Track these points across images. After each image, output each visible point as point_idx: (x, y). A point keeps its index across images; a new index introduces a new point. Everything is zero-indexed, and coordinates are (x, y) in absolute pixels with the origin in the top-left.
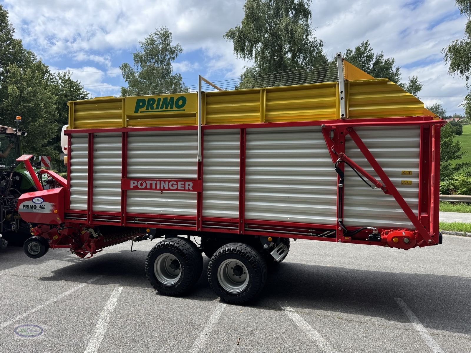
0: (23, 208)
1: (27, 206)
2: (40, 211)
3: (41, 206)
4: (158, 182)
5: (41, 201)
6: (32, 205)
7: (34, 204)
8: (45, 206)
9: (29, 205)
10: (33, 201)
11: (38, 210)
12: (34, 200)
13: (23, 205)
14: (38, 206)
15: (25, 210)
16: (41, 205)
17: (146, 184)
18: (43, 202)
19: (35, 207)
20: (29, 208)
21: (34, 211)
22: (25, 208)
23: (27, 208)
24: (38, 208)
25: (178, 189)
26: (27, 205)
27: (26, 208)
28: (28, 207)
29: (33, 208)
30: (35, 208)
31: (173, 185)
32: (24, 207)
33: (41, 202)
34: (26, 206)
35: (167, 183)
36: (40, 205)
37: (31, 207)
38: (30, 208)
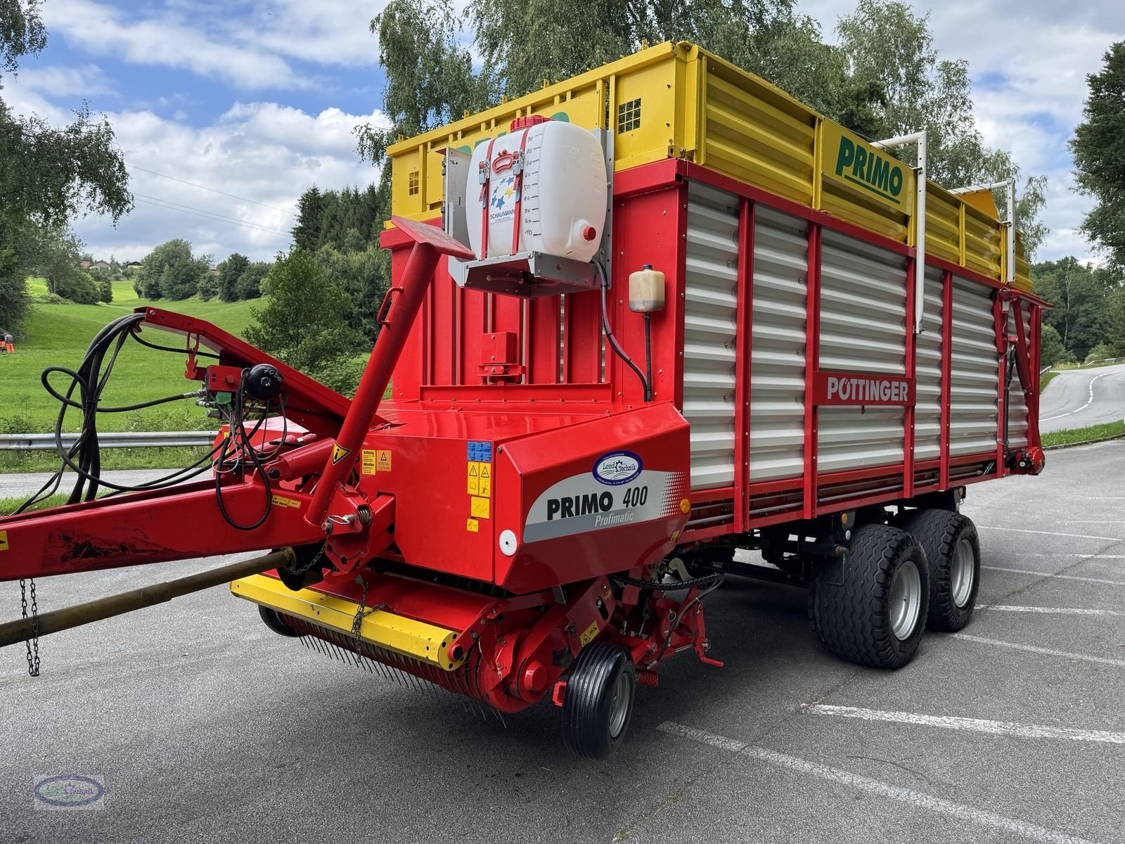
0: (550, 517)
1: (571, 505)
2: (629, 518)
3: (629, 490)
4: (868, 381)
5: (629, 468)
6: (594, 496)
7: (600, 489)
8: (646, 488)
9: (577, 498)
10: (596, 476)
11: (619, 515)
12: (600, 469)
13: (551, 503)
14: (618, 493)
15: (564, 527)
16: (632, 485)
17: (851, 385)
18: (639, 471)
19: (606, 502)
20: (577, 513)
21: (602, 521)
22: (557, 516)
23: (571, 514)
24: (618, 504)
25: (892, 400)
26: (569, 500)
27: (563, 516)
28: (573, 509)
29: (596, 510)
30: (606, 508)
31: (886, 390)
32: (556, 510)
33: (632, 472)
34: (562, 506)
35: (878, 382)
36: (624, 488)
37: (592, 503)
38: (584, 512)
